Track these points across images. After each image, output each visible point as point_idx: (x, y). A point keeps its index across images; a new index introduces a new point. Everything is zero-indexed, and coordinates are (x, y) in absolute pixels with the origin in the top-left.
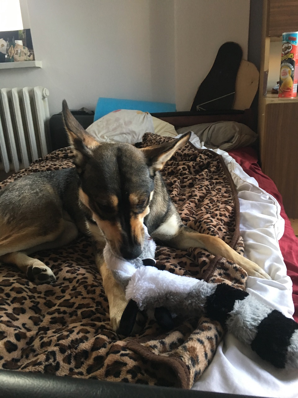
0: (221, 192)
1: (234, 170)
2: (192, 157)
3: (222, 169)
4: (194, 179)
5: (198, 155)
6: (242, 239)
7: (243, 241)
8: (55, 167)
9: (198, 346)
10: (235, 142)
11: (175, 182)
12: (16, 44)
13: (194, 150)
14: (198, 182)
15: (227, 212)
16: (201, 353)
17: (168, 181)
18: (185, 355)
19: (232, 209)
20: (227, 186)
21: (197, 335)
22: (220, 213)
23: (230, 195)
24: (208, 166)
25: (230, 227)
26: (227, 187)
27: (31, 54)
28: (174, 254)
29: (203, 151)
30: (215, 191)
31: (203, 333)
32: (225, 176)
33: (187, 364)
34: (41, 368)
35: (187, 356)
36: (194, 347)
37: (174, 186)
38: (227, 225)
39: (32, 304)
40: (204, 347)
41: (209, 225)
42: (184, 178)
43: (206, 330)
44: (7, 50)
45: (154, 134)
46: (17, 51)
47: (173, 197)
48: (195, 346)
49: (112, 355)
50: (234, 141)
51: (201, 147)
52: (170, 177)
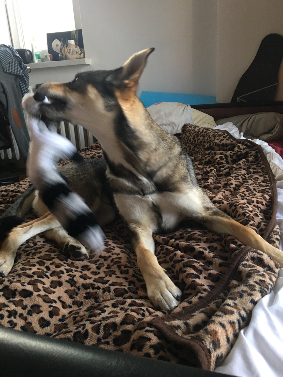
0: (258, 181)
1: (273, 160)
2: (230, 147)
3: (260, 158)
4: (231, 169)
5: (236, 145)
6: (279, 228)
7: (279, 229)
8: (98, 155)
9: (219, 329)
10: (275, 133)
11: (211, 170)
12: (69, 44)
13: (232, 141)
14: (235, 172)
15: (264, 200)
16: (222, 337)
17: (205, 170)
18: (206, 339)
19: (270, 198)
20: (265, 175)
21: (219, 318)
22: (257, 200)
23: (268, 184)
24: (246, 156)
25: (266, 215)
26: (265, 177)
27: (81, 53)
28: (205, 238)
29: (241, 141)
30: (252, 180)
31: (226, 317)
32: (263, 166)
33: (208, 347)
34: (70, 335)
35: (208, 340)
36: (216, 331)
37: (210, 174)
38: (263, 213)
39: (69, 277)
40: (226, 331)
41: (245, 210)
42: (221, 167)
43: (228, 314)
44: (61, 49)
45: (193, 125)
46: (70, 50)
47: (208, 185)
48: (217, 329)
49: (138, 331)
50: (275, 131)
51: (240, 137)
52: (207, 166)
